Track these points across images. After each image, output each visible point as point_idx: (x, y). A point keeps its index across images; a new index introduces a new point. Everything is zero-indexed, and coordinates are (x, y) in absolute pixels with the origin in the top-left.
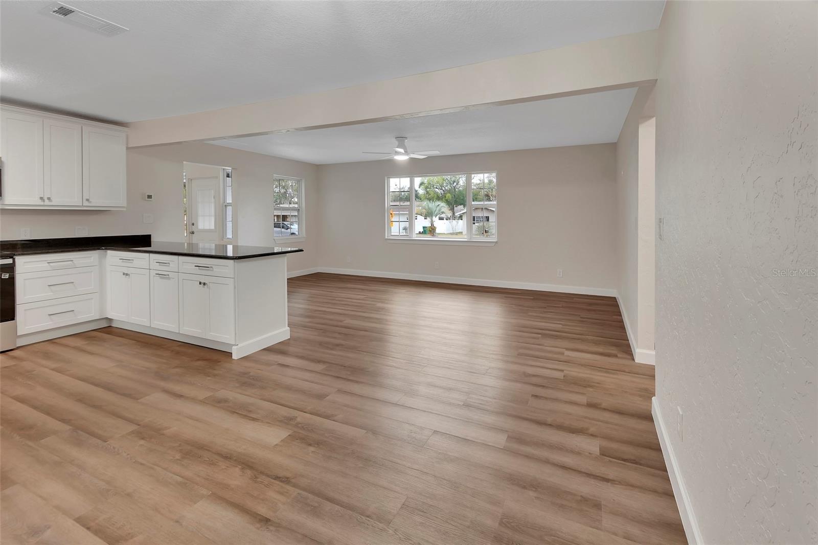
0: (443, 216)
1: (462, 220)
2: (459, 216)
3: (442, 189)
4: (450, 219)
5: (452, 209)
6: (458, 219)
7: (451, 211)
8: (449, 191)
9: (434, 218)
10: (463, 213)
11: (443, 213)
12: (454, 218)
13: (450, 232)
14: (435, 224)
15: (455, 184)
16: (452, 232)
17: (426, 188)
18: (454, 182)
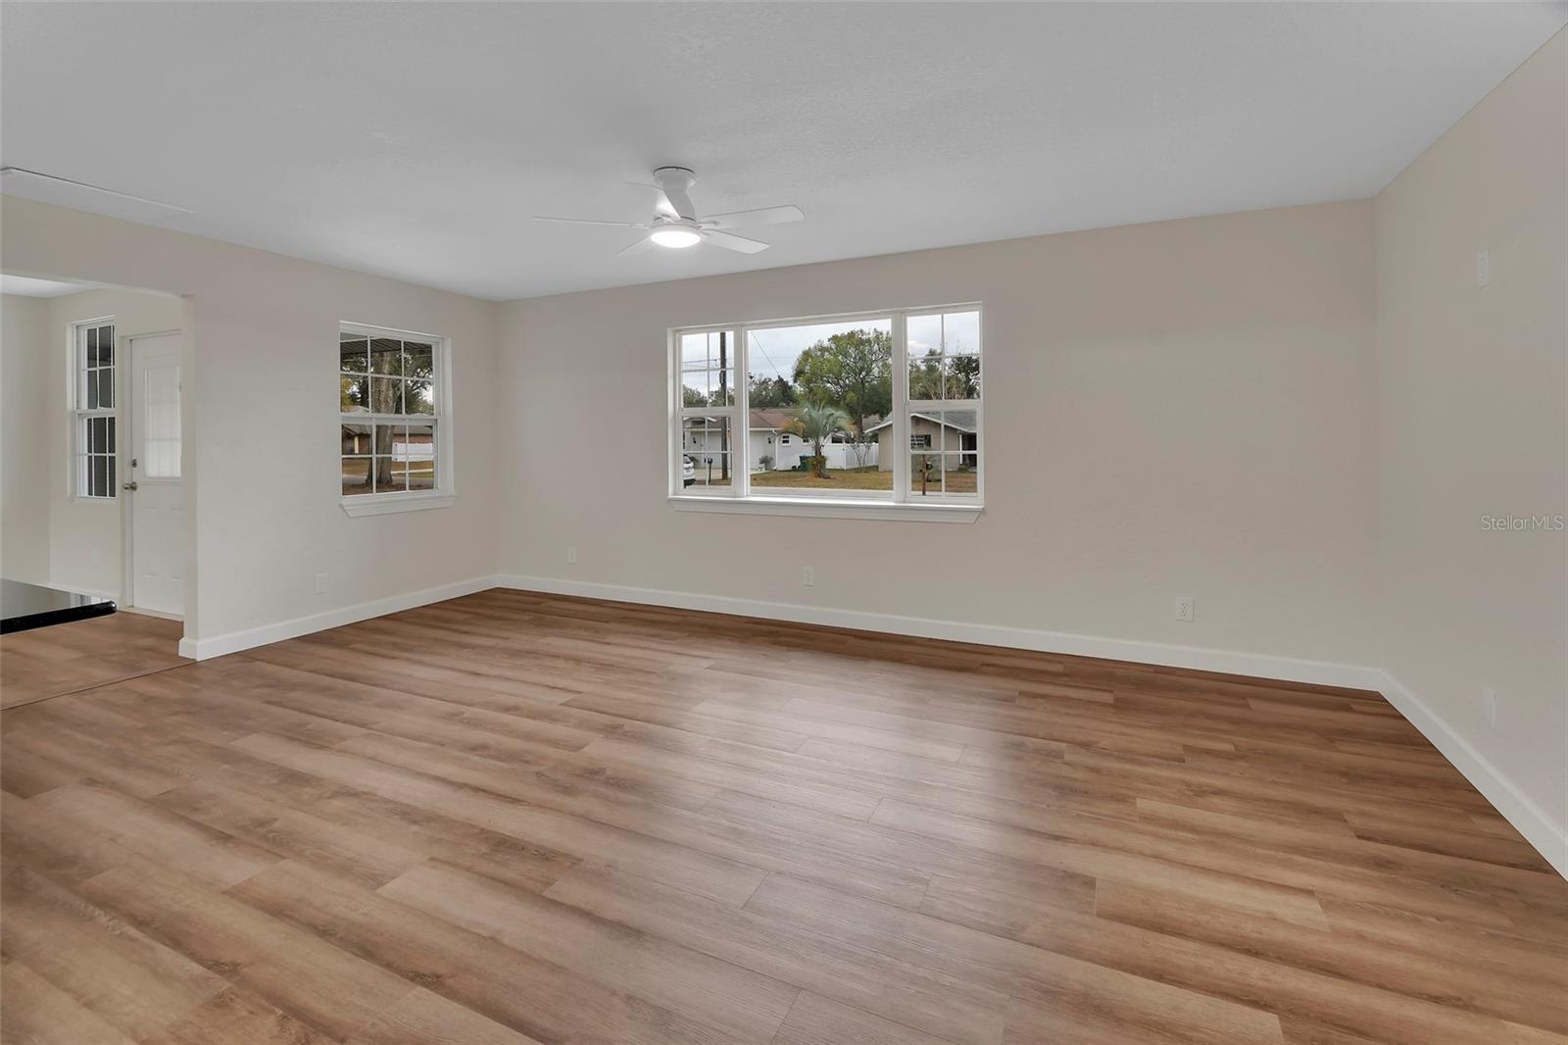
0: (840, 434)
1: (876, 442)
2: (870, 434)
3: (837, 384)
4: (853, 441)
5: (858, 423)
6: (871, 442)
7: (854, 427)
8: (852, 388)
9: (821, 439)
10: (879, 429)
11: (840, 429)
12: (862, 438)
13: (852, 467)
14: (825, 452)
15: (864, 373)
16: (857, 466)
17: (808, 382)
18: (862, 369)
